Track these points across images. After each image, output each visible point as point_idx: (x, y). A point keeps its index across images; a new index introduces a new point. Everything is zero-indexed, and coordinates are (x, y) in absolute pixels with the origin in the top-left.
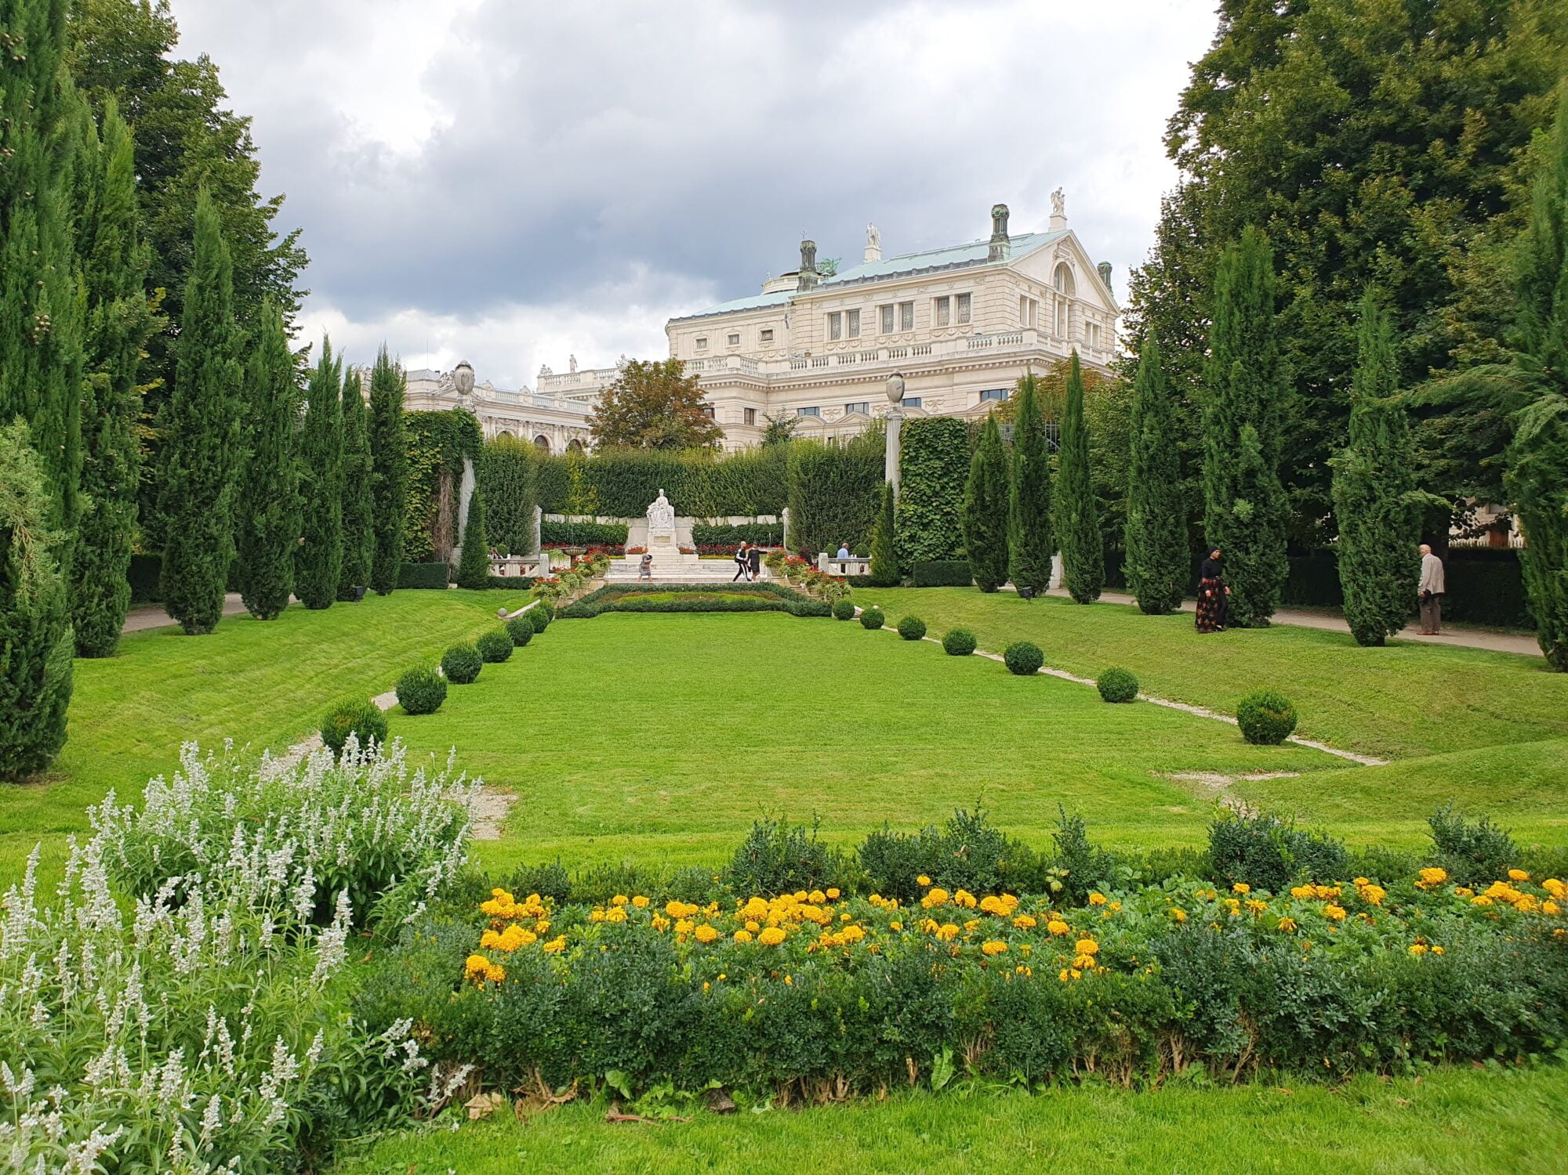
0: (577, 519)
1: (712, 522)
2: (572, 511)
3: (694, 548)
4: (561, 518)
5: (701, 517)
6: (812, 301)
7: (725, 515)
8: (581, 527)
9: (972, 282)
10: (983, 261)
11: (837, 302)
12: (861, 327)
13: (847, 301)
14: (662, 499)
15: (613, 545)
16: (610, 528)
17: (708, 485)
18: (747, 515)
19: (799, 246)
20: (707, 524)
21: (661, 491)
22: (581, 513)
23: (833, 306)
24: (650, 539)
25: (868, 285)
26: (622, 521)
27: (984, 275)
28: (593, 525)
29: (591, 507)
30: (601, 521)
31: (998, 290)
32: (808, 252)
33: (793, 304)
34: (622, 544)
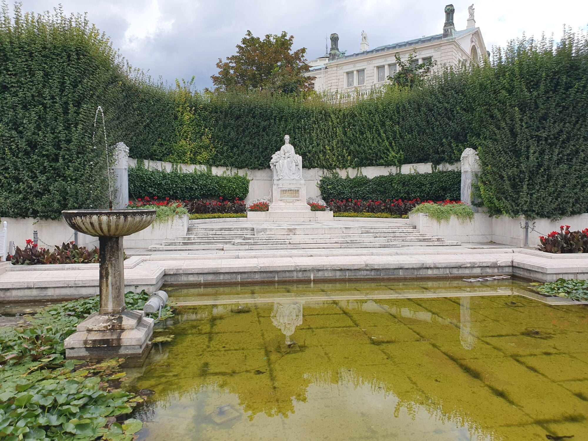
0: (189, 169)
1: (342, 174)
2: (181, 158)
3: (322, 203)
4: (168, 167)
5: (330, 168)
6: (337, 66)
7: (362, 164)
8: (194, 178)
9: (433, 50)
10: (440, 38)
11: (352, 66)
12: (366, 79)
13: (357, 65)
14: (288, 148)
15: (232, 200)
16: (229, 180)
17: (339, 131)
18: (388, 164)
19: (329, 37)
20: (335, 176)
21: (287, 137)
22: (193, 161)
23: (349, 68)
24: (276, 193)
25: (370, 56)
26: (241, 173)
27: (440, 45)
28: (208, 176)
29: (205, 155)
30: (217, 171)
31: (449, 54)
32: (335, 39)
33: (326, 68)
34: (242, 199)
